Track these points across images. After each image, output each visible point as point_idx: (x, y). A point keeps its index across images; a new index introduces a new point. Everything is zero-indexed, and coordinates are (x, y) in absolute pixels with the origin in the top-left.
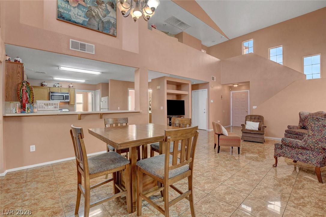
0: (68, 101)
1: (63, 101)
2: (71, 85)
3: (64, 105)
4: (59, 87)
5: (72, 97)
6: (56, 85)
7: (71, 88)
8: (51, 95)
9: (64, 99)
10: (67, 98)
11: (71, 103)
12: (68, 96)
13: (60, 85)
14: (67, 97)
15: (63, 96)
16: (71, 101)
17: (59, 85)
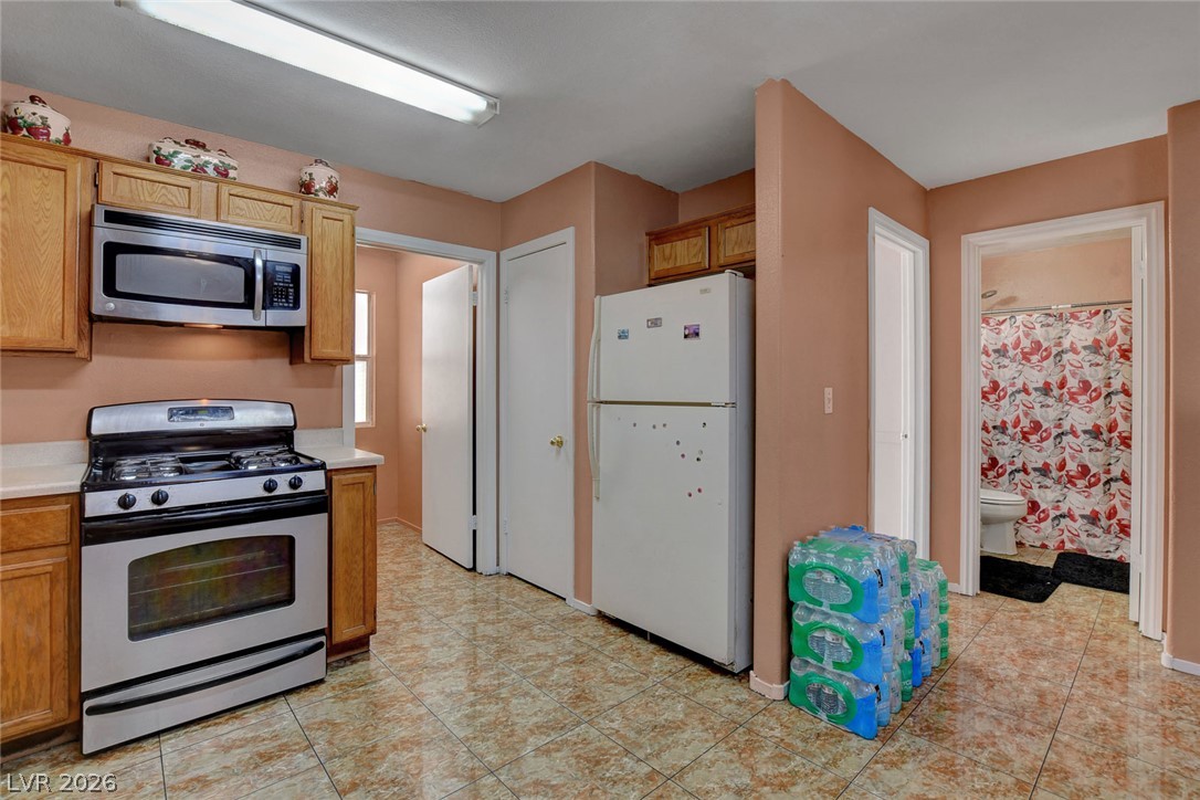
0: (296, 318)
1: (243, 317)
2: (322, 176)
3: (247, 364)
4: (199, 169)
5: (327, 281)
6: (167, 148)
7: (321, 195)
8: (112, 250)
9: (248, 304)
10: (284, 288)
11: (322, 346)
12: (296, 269)
13: (211, 159)
14: (282, 279)
15: (248, 266)
16: (319, 321)
17: (205, 157)
